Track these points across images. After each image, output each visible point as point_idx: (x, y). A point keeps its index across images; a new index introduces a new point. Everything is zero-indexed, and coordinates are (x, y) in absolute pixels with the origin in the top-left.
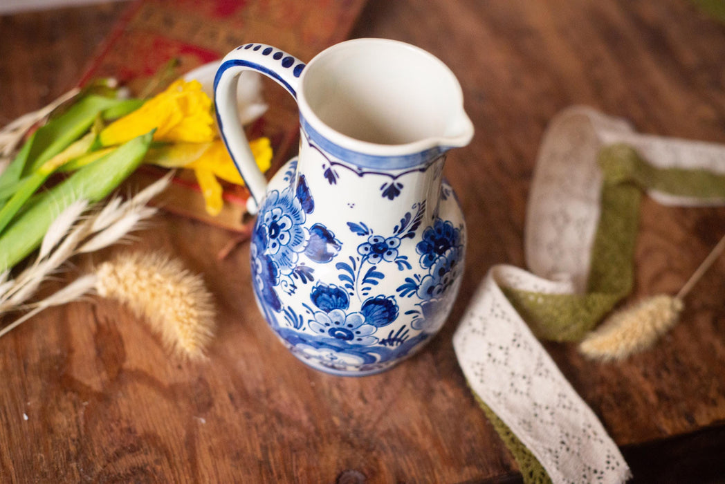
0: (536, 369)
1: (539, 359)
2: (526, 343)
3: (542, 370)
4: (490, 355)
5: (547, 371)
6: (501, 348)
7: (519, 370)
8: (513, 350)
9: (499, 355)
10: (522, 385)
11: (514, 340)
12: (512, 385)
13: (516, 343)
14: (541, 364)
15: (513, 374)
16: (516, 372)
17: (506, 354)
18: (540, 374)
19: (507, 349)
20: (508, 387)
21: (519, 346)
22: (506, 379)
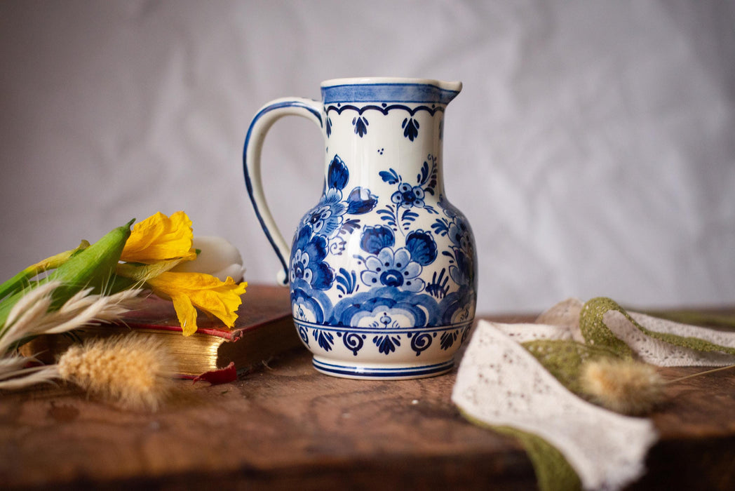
0: (535, 385)
1: (537, 374)
2: (519, 357)
3: (541, 386)
4: (481, 376)
5: (548, 387)
6: (492, 366)
7: (515, 388)
8: (506, 367)
9: (491, 375)
10: (521, 405)
11: (505, 356)
12: (510, 404)
13: (508, 359)
14: (540, 381)
15: (509, 393)
16: (513, 391)
17: (498, 371)
18: (540, 392)
19: (499, 366)
20: (505, 407)
21: (511, 361)
22: (502, 399)
